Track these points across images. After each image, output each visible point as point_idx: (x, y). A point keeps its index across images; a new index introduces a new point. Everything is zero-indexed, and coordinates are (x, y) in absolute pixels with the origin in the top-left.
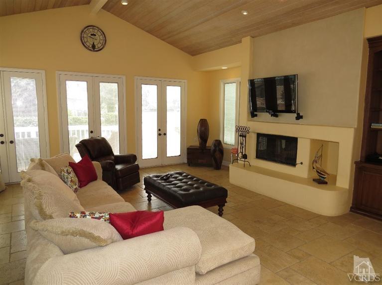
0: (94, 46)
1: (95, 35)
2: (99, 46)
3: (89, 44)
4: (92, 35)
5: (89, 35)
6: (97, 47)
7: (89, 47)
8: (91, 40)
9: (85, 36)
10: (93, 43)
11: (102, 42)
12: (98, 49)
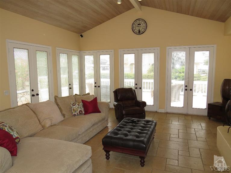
0: (139, 31)
1: (140, 24)
2: (142, 30)
3: (137, 31)
4: (138, 25)
5: (137, 25)
6: (141, 32)
7: (136, 32)
8: (138, 27)
9: (134, 26)
10: (139, 30)
11: (144, 27)
12: (142, 33)
